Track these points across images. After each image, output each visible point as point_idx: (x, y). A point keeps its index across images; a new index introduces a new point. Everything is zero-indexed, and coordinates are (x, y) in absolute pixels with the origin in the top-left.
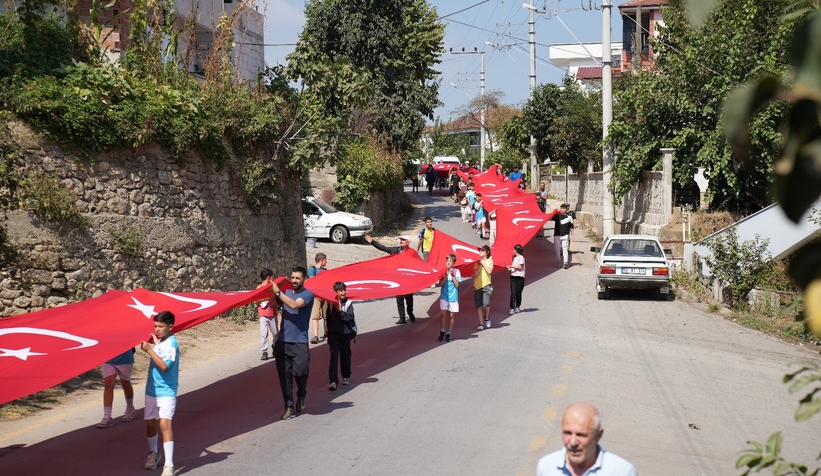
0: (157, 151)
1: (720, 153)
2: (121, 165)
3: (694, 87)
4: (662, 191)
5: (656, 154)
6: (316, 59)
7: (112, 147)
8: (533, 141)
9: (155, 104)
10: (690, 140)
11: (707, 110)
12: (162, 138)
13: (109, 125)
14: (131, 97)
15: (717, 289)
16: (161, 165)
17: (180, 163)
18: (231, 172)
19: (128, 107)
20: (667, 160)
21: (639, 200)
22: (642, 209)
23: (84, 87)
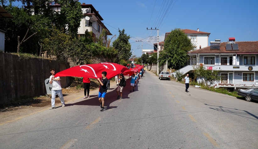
0: (102, 56)
1: (174, 61)
2: (98, 57)
3: (170, 52)
4: (166, 66)
5: (165, 61)
6: (123, 44)
7: (97, 55)
8: (142, 61)
9: (102, 49)
10: (170, 59)
11: (172, 55)
12: (103, 54)
13: (96, 51)
14: (99, 48)
15: (177, 79)
16: (103, 58)
17: (105, 58)
18: (111, 60)
19: (99, 49)
20: (167, 62)
21: (162, 68)
22: (163, 69)
23: (93, 46)
